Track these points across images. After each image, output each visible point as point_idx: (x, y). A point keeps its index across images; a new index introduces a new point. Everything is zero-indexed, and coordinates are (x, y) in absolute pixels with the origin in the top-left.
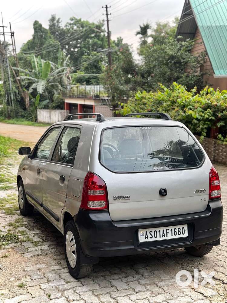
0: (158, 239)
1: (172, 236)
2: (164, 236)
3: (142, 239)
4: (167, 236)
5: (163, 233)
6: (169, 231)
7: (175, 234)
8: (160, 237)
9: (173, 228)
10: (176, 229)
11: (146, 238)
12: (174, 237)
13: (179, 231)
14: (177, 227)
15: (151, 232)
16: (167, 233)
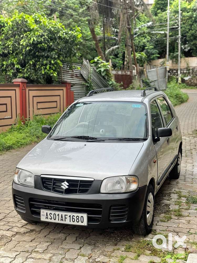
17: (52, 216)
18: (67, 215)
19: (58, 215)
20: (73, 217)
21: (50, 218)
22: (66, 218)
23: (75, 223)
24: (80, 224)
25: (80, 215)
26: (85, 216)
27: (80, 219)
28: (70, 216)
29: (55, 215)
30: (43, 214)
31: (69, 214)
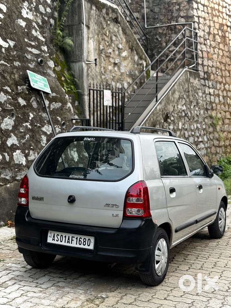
0: (63, 243)
1: (77, 244)
2: (68, 242)
3: (50, 240)
4: (71, 243)
5: (69, 239)
6: (75, 239)
7: (80, 243)
8: (65, 242)
9: (79, 237)
10: (81, 238)
11: (53, 240)
12: (78, 246)
13: (84, 242)
14: (83, 237)
15: (58, 236)
16: (72, 240)
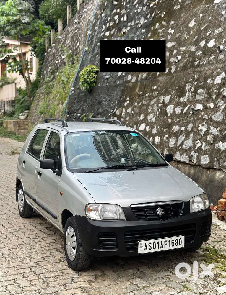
17: (152, 245)
18: (167, 241)
19: (158, 243)
20: (173, 241)
21: (149, 249)
22: (166, 244)
23: (175, 247)
24: (179, 246)
25: (178, 238)
26: (183, 237)
27: (178, 242)
28: (169, 241)
29: (154, 244)
30: (141, 246)
31: (168, 239)
